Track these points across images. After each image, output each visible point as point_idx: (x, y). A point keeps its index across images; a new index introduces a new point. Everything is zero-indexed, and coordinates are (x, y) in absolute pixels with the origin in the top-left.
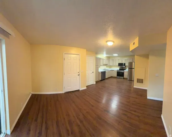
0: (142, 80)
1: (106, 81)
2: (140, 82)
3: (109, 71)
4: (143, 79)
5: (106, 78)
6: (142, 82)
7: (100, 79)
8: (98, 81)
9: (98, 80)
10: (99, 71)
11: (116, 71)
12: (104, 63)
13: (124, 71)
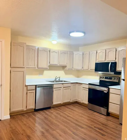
12: (54, 62)
13: (109, 88)
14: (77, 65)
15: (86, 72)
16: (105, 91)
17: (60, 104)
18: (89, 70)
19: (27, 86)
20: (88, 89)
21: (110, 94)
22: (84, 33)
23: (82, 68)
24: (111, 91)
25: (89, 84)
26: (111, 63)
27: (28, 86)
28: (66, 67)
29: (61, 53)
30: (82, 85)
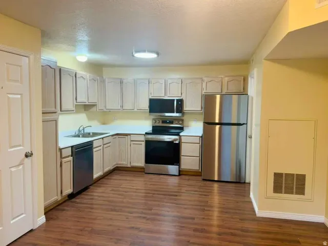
0: (301, 179)
1: (97, 193)
2: (289, 191)
3: (106, 140)
4: (304, 176)
5: (96, 176)
6: (301, 190)
7: (68, 190)
8: (56, 201)
9: (56, 197)
10: (62, 144)
11: (143, 138)
12: (82, 99)
13: (180, 136)
14: (112, 103)
15: (131, 114)
16: (176, 140)
17: (101, 176)
18: (136, 110)
19: (61, 150)
20: (143, 143)
21: (183, 144)
22: (158, 54)
23: (120, 108)
24: (183, 139)
25: (146, 133)
26: (177, 100)
27: (63, 150)
28: (94, 105)
29: (90, 80)
30: (129, 136)
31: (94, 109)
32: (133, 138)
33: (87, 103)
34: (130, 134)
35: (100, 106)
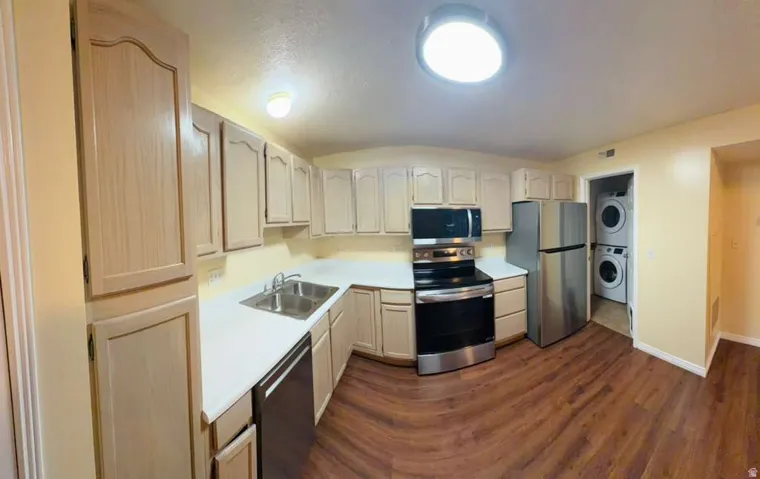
11: (408, 298)
12: (280, 214)
14: (337, 220)
18: (383, 233)
19: (210, 425)
20: (410, 310)
21: (496, 295)
23: (351, 230)
26: (471, 211)
28: (305, 227)
29: (295, 169)
30: (377, 293)
31: (303, 234)
32: (387, 297)
33: (291, 224)
34: (379, 289)
35: (316, 228)
